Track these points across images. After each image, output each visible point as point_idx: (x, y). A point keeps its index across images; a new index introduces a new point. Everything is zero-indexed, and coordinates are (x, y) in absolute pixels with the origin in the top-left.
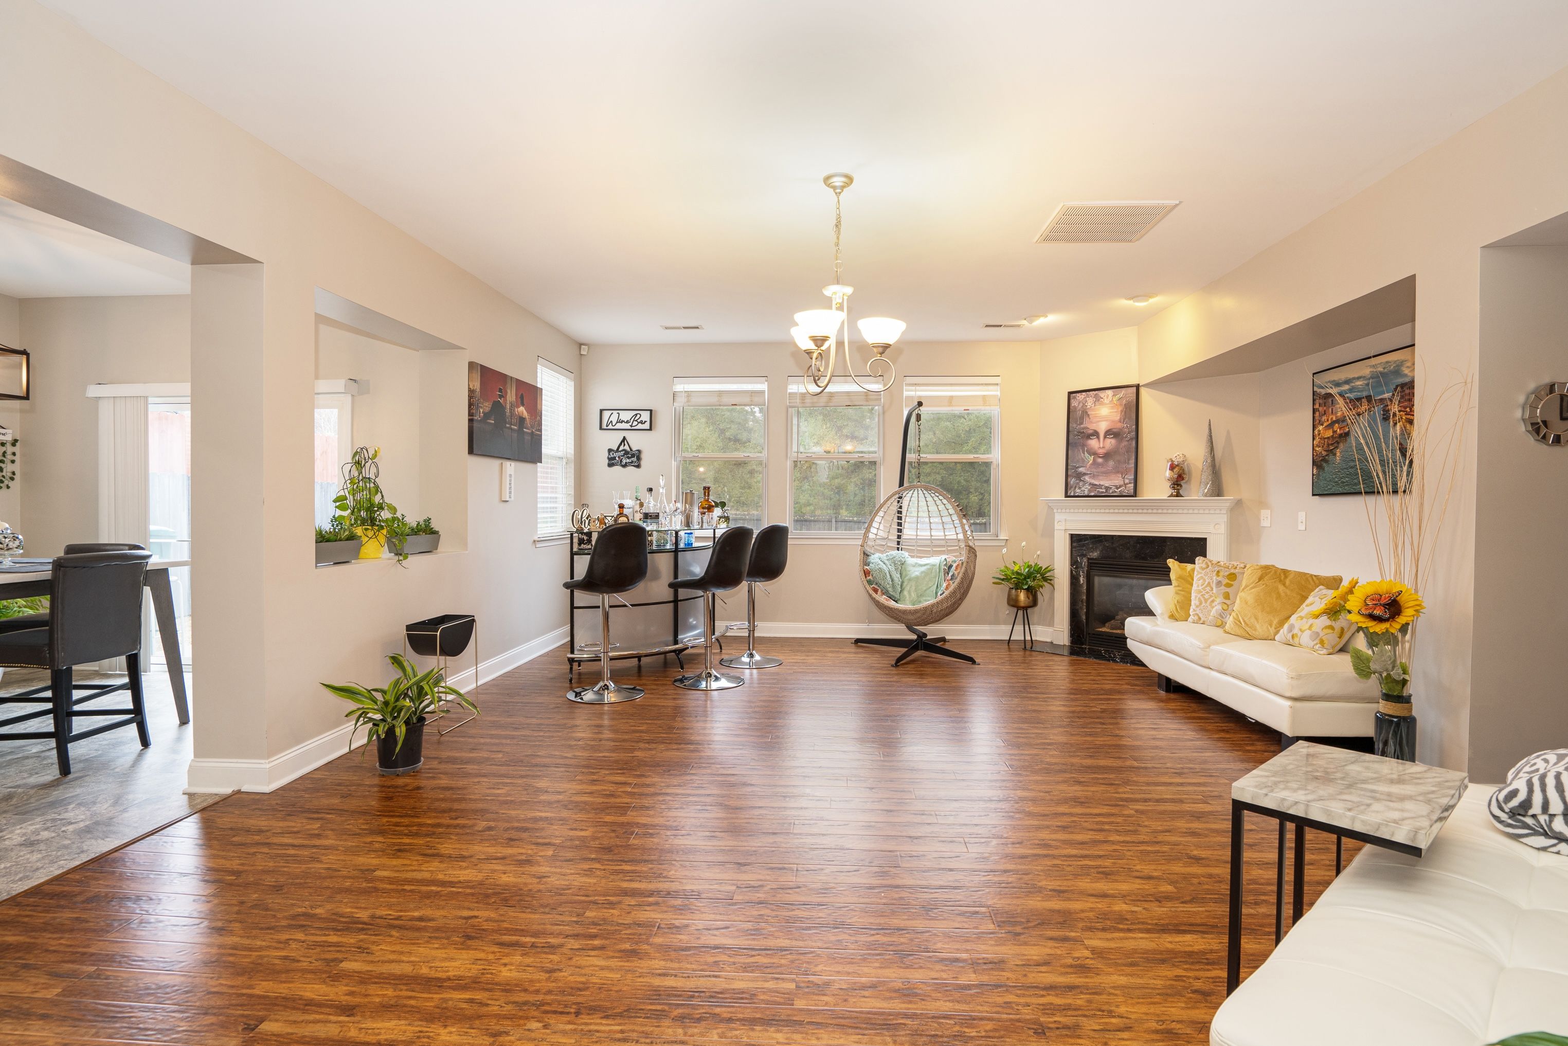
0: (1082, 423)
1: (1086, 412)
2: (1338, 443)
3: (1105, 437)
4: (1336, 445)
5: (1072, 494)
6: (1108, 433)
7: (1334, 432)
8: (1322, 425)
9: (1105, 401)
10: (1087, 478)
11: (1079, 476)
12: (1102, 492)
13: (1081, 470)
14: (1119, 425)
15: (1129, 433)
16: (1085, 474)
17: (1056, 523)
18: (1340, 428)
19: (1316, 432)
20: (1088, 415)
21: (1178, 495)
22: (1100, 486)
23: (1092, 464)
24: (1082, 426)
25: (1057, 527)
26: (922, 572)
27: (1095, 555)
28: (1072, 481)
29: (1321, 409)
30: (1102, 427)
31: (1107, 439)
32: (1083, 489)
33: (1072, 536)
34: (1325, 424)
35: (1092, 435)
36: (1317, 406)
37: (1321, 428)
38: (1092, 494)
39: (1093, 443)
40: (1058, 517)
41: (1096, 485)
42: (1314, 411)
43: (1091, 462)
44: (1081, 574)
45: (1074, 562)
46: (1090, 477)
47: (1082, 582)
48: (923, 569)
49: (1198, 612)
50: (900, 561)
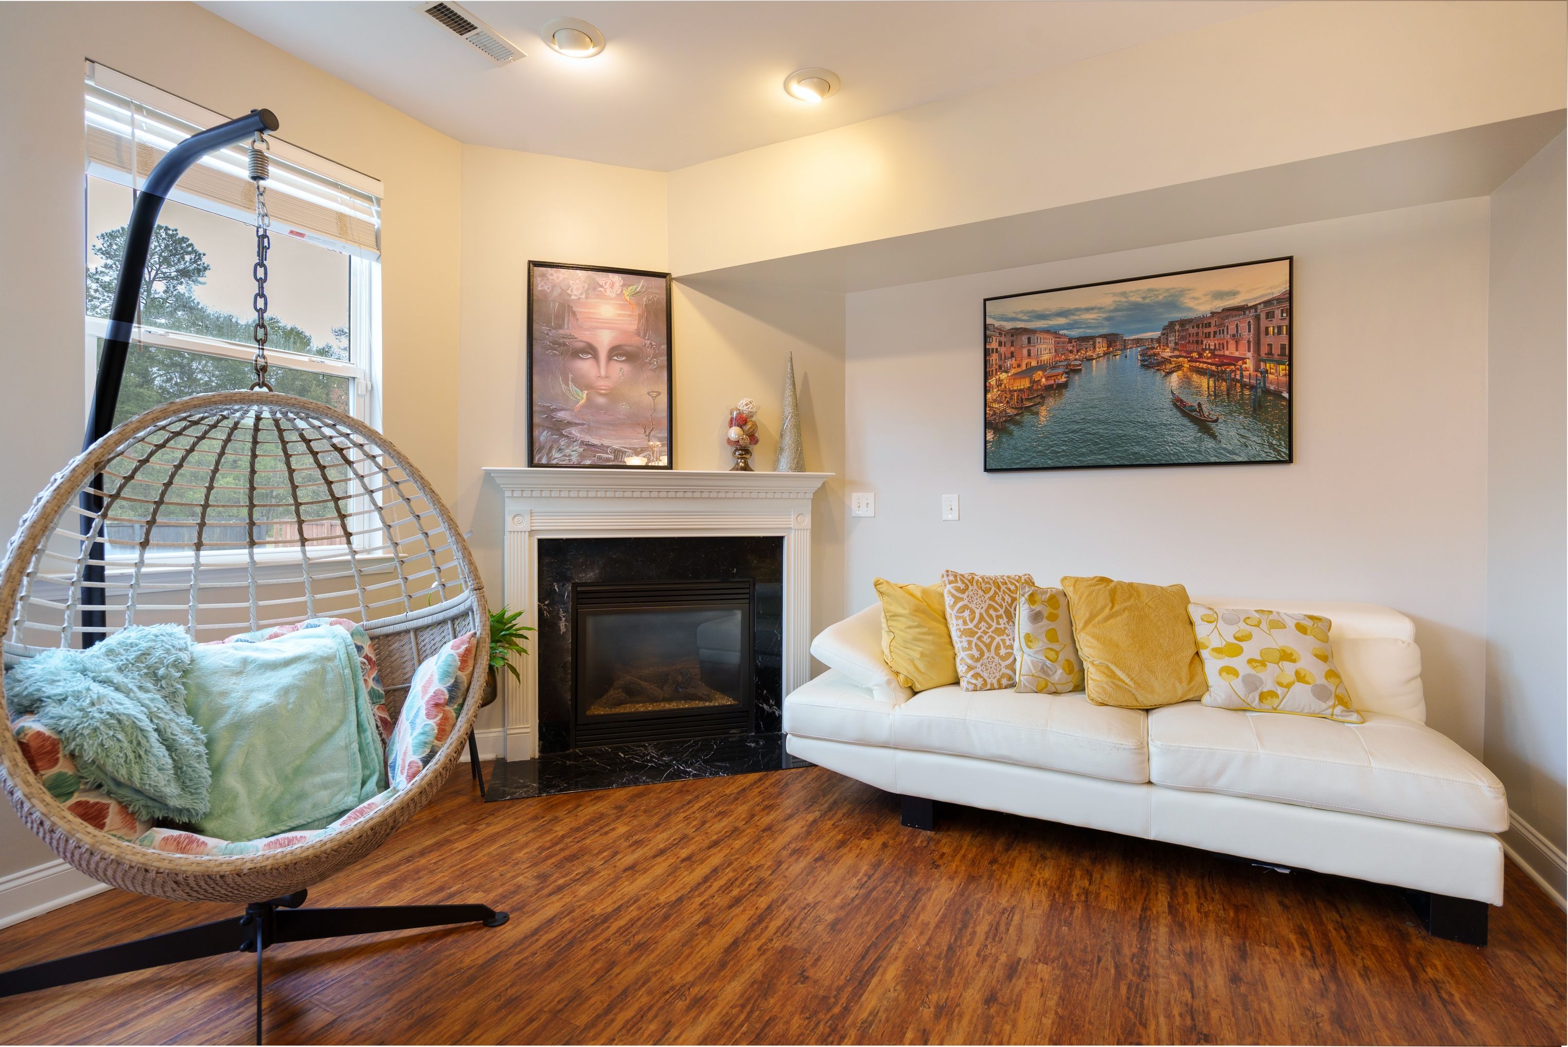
0: (560, 326)
1: (570, 307)
2: (1043, 398)
3: (610, 358)
4: (1038, 400)
5: (544, 461)
6: (615, 352)
7: (1033, 382)
8: (1007, 372)
9: (608, 293)
10: (575, 432)
11: (558, 427)
12: (608, 460)
13: (561, 415)
14: (637, 341)
15: (655, 356)
16: (570, 424)
17: (508, 519)
18: (1047, 378)
19: (992, 381)
20: (574, 314)
21: (746, 468)
22: (603, 448)
23: (583, 406)
24: (561, 331)
25: (509, 525)
26: (286, 691)
27: (590, 576)
28: (542, 436)
29: (1002, 350)
30: (604, 340)
31: (612, 363)
32: (567, 452)
33: (541, 542)
34: (1013, 371)
35: (584, 351)
36: (994, 345)
37: (1003, 376)
38: (588, 462)
39: (585, 366)
40: (511, 507)
41: (593, 445)
42: (987, 353)
43: (582, 402)
44: (562, 614)
45: (545, 593)
46: (581, 431)
47: (563, 629)
48: (286, 677)
49: (978, 670)
50: (176, 664)
